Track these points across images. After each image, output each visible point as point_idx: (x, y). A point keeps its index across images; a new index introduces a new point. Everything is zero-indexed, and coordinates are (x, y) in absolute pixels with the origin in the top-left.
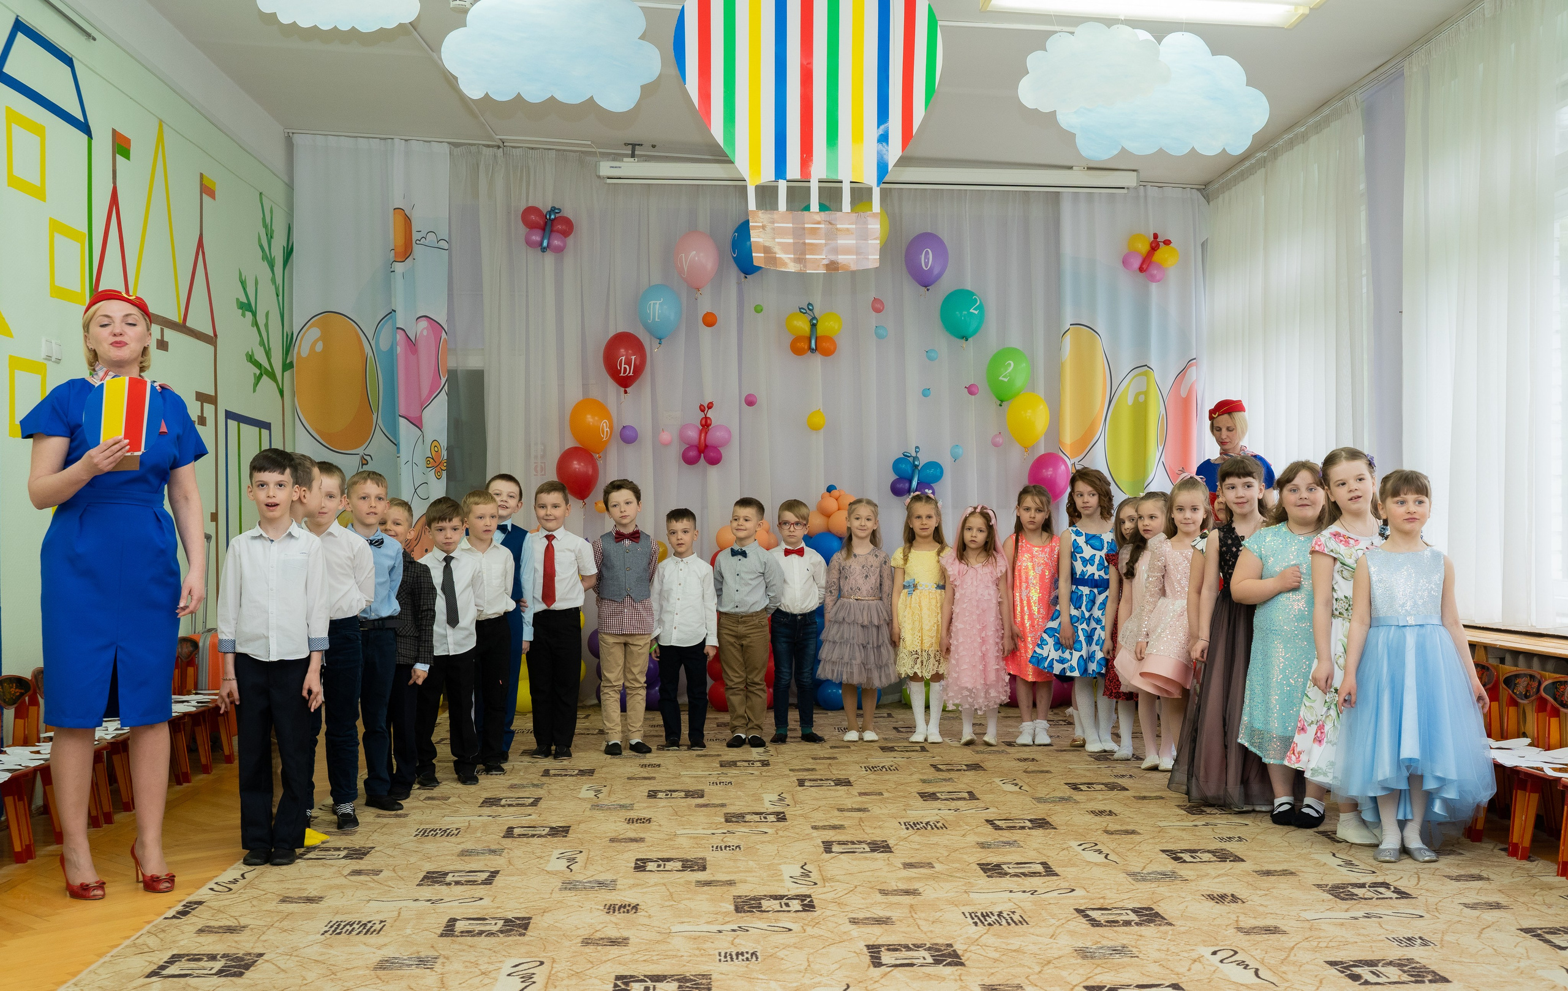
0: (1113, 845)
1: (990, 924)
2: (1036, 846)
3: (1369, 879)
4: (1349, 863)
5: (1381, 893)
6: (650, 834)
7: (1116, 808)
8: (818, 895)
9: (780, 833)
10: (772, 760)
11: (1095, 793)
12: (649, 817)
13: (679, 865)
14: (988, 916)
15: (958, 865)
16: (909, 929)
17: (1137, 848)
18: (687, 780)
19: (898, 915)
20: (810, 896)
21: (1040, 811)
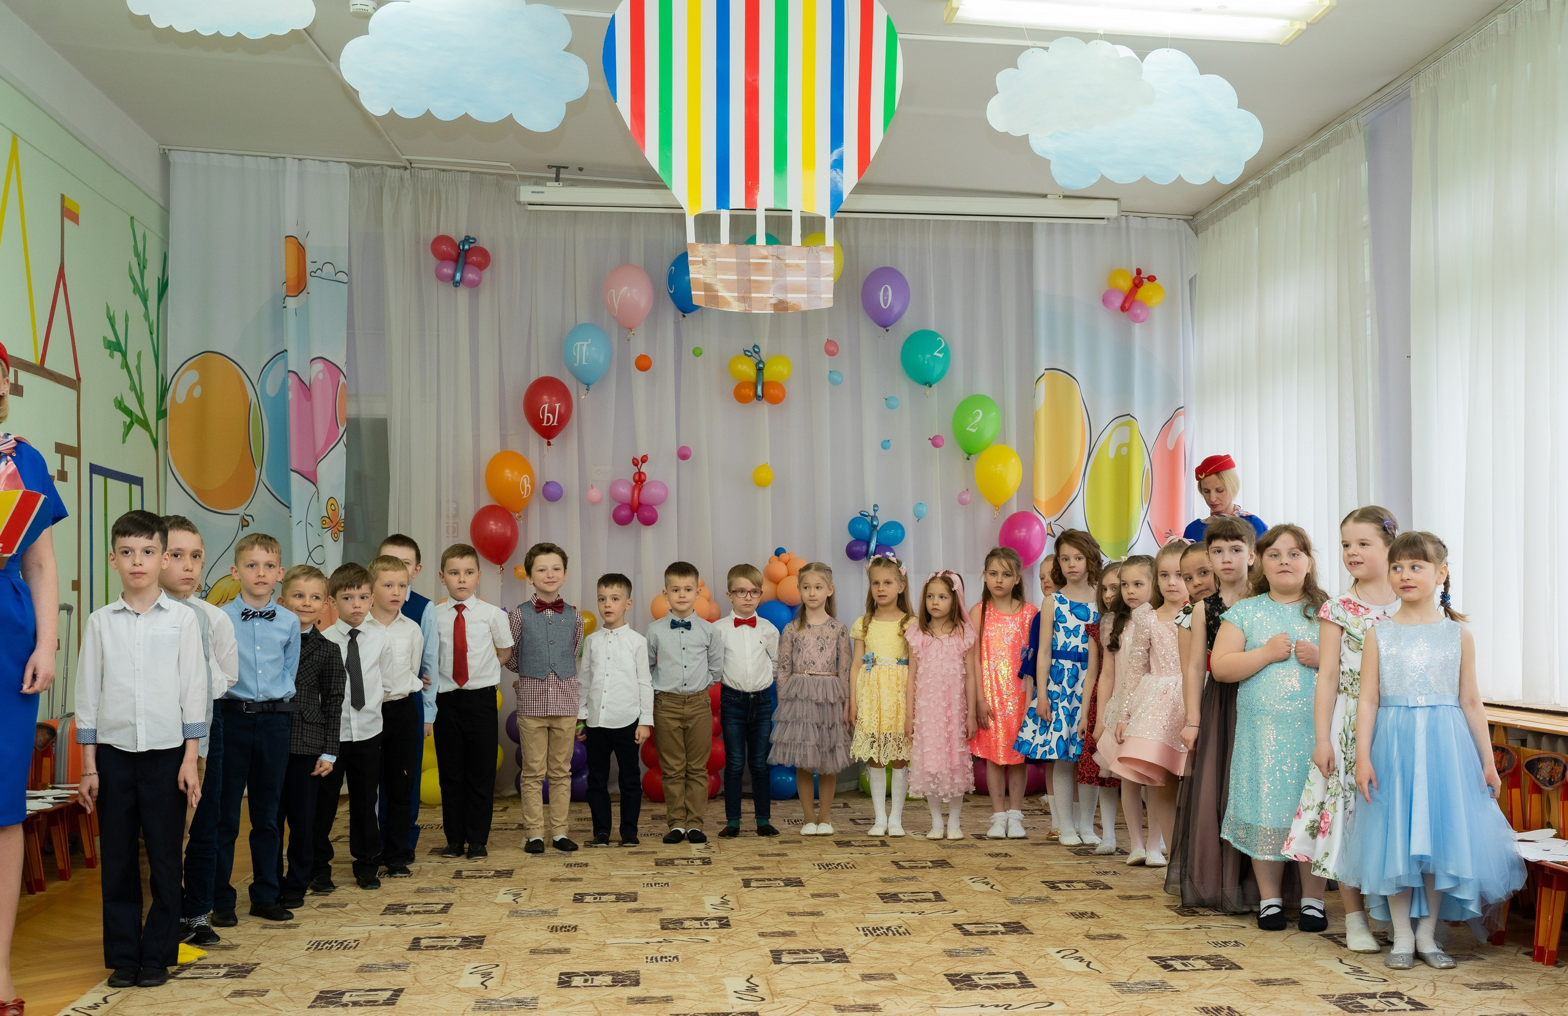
0: (1095, 952)
2: (1009, 953)
3: (1380, 988)
4: (1357, 971)
5: (1393, 1005)
6: (576, 944)
7: (1099, 910)
9: (724, 941)
10: (714, 857)
11: (1075, 892)
12: (574, 924)
13: (608, 979)
15: (922, 976)
17: (1122, 955)
18: (618, 881)
21: (1014, 913)
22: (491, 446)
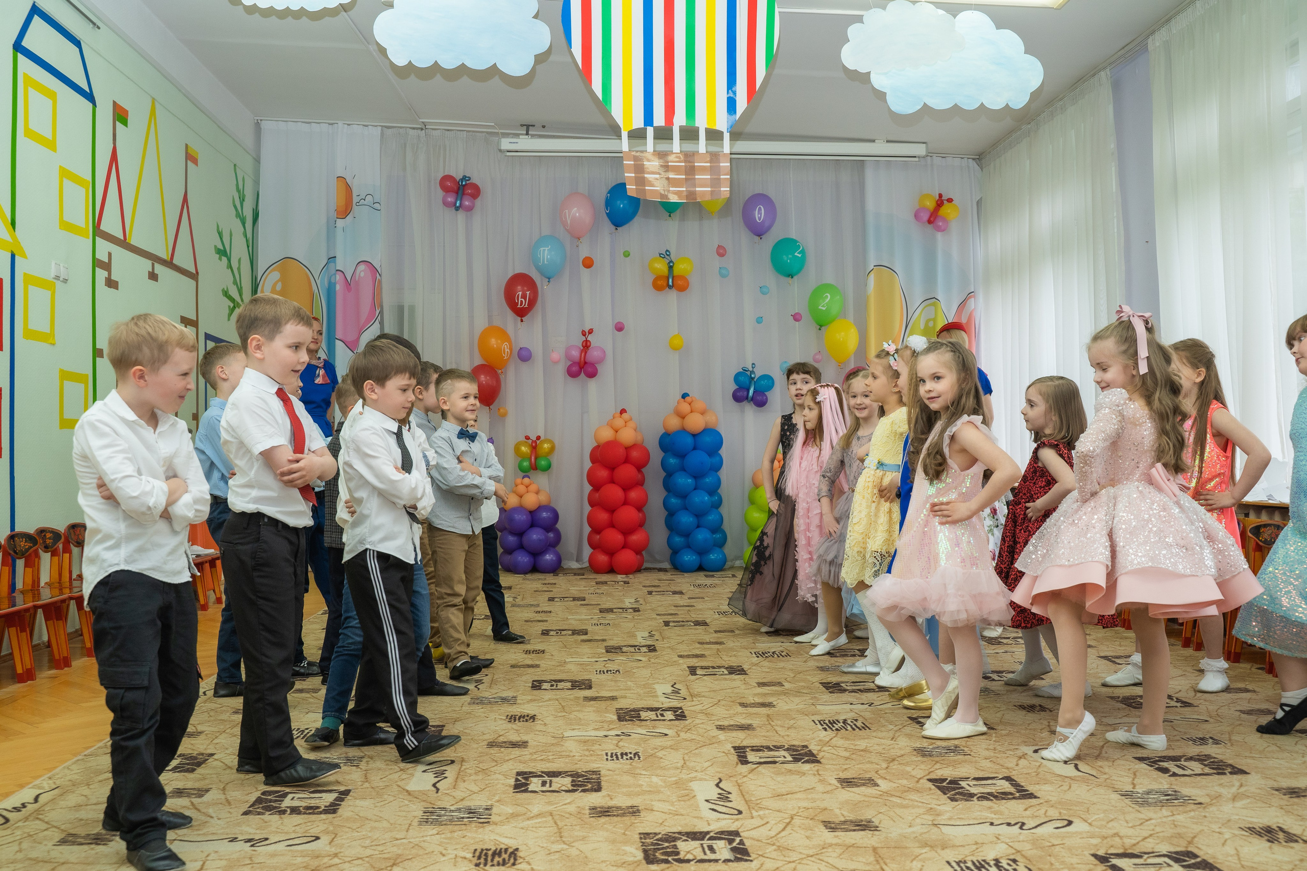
1: (837, 730)
6: (544, 662)
8: (687, 706)
9: (652, 660)
10: (641, 608)
12: (543, 649)
13: (569, 685)
14: (834, 723)
15: (803, 684)
16: (768, 734)
18: (574, 622)
19: (758, 722)
20: (681, 708)
22: (481, 324)
